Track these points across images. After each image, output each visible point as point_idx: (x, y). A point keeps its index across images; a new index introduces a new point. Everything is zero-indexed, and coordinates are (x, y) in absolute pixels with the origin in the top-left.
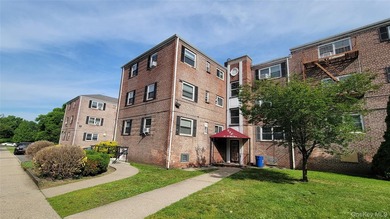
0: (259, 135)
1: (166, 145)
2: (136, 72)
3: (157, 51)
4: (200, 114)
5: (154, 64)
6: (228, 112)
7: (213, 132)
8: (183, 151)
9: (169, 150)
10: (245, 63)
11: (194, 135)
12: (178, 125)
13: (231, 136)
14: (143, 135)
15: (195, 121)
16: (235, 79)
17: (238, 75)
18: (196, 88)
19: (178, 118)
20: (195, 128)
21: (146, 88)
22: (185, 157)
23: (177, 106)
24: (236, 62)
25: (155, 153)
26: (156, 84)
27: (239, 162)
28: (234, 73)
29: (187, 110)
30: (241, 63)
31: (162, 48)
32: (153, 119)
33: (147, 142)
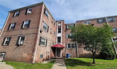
0: (67, 46)
1: (34, 50)
2: (18, 15)
3: (32, 7)
4: (49, 37)
5: (30, 12)
6: (57, 38)
7: (52, 45)
8: (41, 53)
9: (35, 53)
10: (63, 22)
11: (46, 46)
12: (40, 41)
13: (59, 46)
14: (18, 45)
15: (47, 40)
16: (60, 27)
17: (61, 26)
18: (48, 27)
19: (41, 37)
20: (46, 43)
21: (23, 22)
22: (42, 56)
23: (41, 32)
24: (60, 22)
25: (25, 55)
26: (30, 21)
27: (60, 56)
28: (59, 25)
29: (44, 34)
30: (62, 22)
31: (35, 6)
32: (26, 37)
33: (21, 49)
